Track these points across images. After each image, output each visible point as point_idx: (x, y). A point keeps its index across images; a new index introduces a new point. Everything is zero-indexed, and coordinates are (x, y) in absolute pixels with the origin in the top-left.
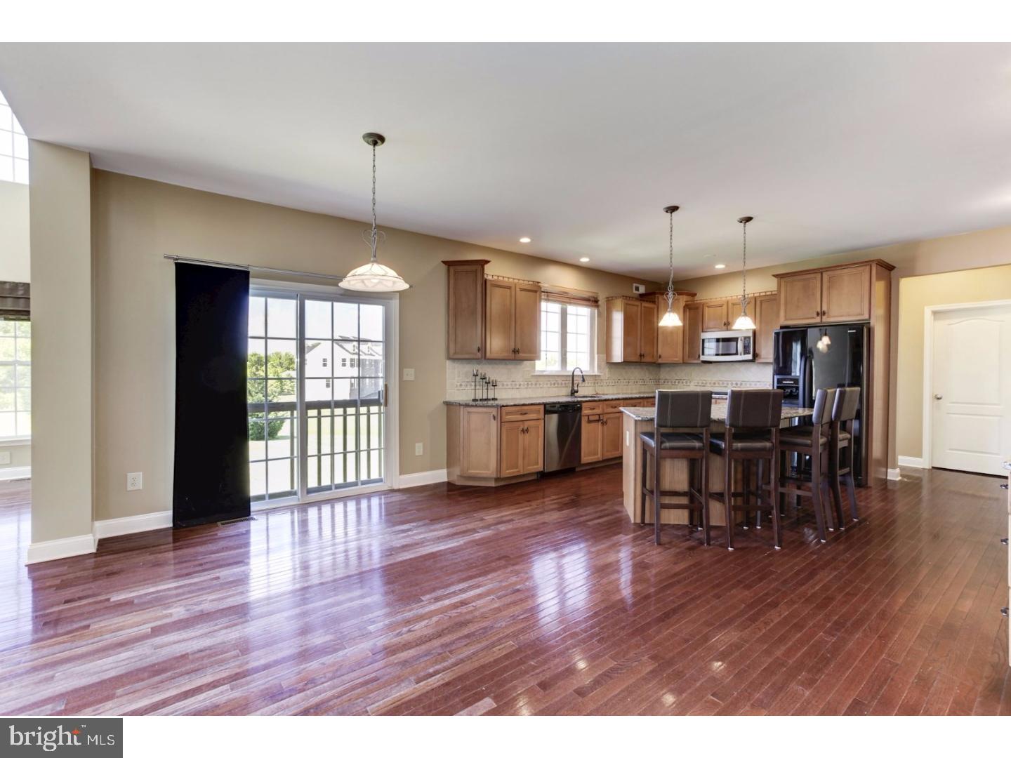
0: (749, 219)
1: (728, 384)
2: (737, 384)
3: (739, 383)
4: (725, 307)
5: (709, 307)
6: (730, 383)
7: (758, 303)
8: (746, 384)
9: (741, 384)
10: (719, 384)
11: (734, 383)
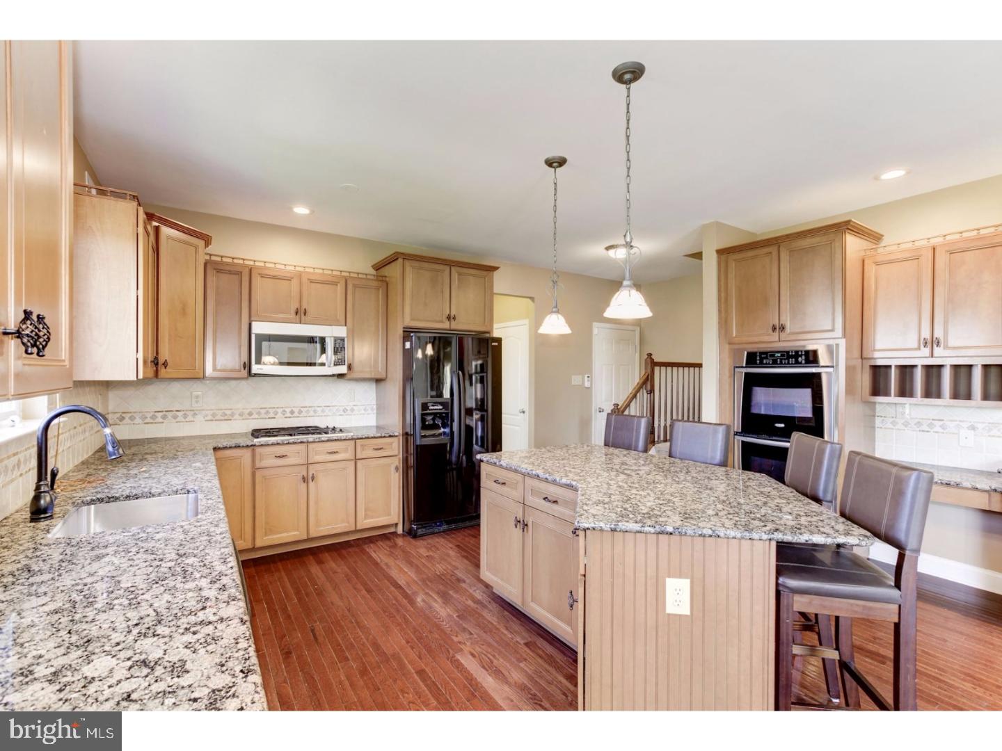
0: (562, 162)
1: (276, 413)
2: (292, 412)
3: (296, 410)
4: (295, 283)
5: (262, 276)
6: (280, 411)
7: (350, 287)
8: (308, 411)
9: (300, 412)
10: (259, 413)
11: (288, 410)
